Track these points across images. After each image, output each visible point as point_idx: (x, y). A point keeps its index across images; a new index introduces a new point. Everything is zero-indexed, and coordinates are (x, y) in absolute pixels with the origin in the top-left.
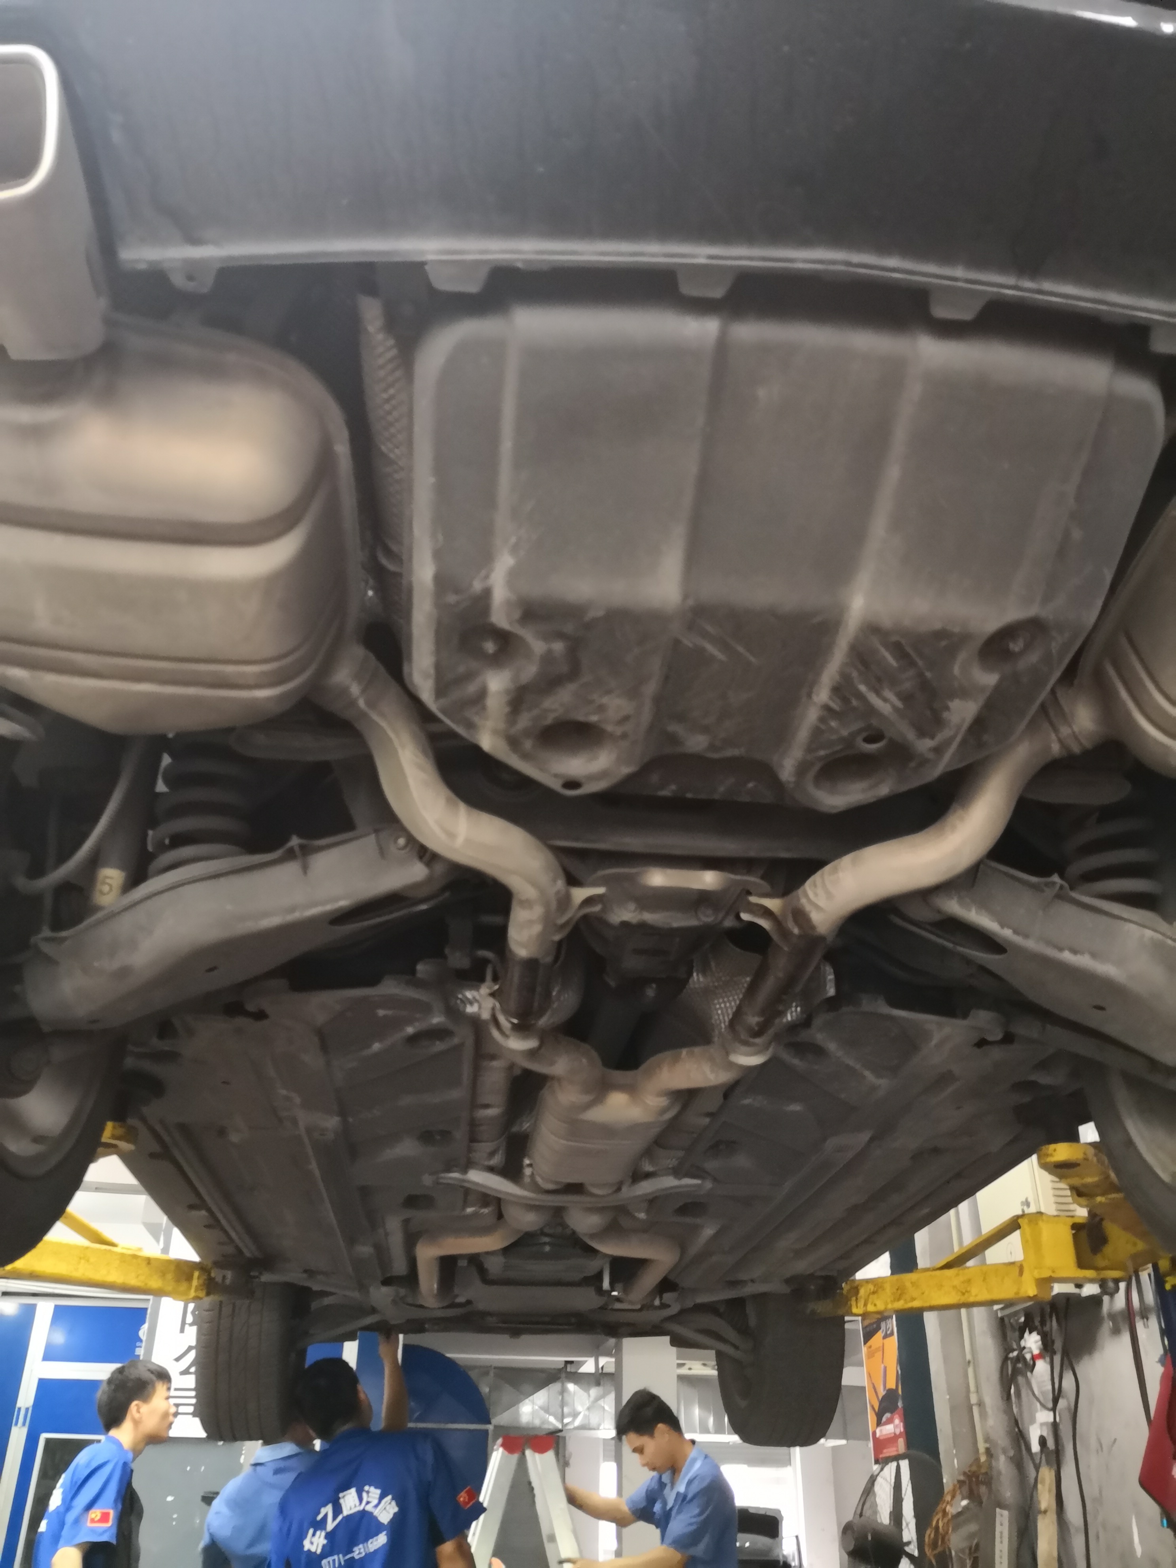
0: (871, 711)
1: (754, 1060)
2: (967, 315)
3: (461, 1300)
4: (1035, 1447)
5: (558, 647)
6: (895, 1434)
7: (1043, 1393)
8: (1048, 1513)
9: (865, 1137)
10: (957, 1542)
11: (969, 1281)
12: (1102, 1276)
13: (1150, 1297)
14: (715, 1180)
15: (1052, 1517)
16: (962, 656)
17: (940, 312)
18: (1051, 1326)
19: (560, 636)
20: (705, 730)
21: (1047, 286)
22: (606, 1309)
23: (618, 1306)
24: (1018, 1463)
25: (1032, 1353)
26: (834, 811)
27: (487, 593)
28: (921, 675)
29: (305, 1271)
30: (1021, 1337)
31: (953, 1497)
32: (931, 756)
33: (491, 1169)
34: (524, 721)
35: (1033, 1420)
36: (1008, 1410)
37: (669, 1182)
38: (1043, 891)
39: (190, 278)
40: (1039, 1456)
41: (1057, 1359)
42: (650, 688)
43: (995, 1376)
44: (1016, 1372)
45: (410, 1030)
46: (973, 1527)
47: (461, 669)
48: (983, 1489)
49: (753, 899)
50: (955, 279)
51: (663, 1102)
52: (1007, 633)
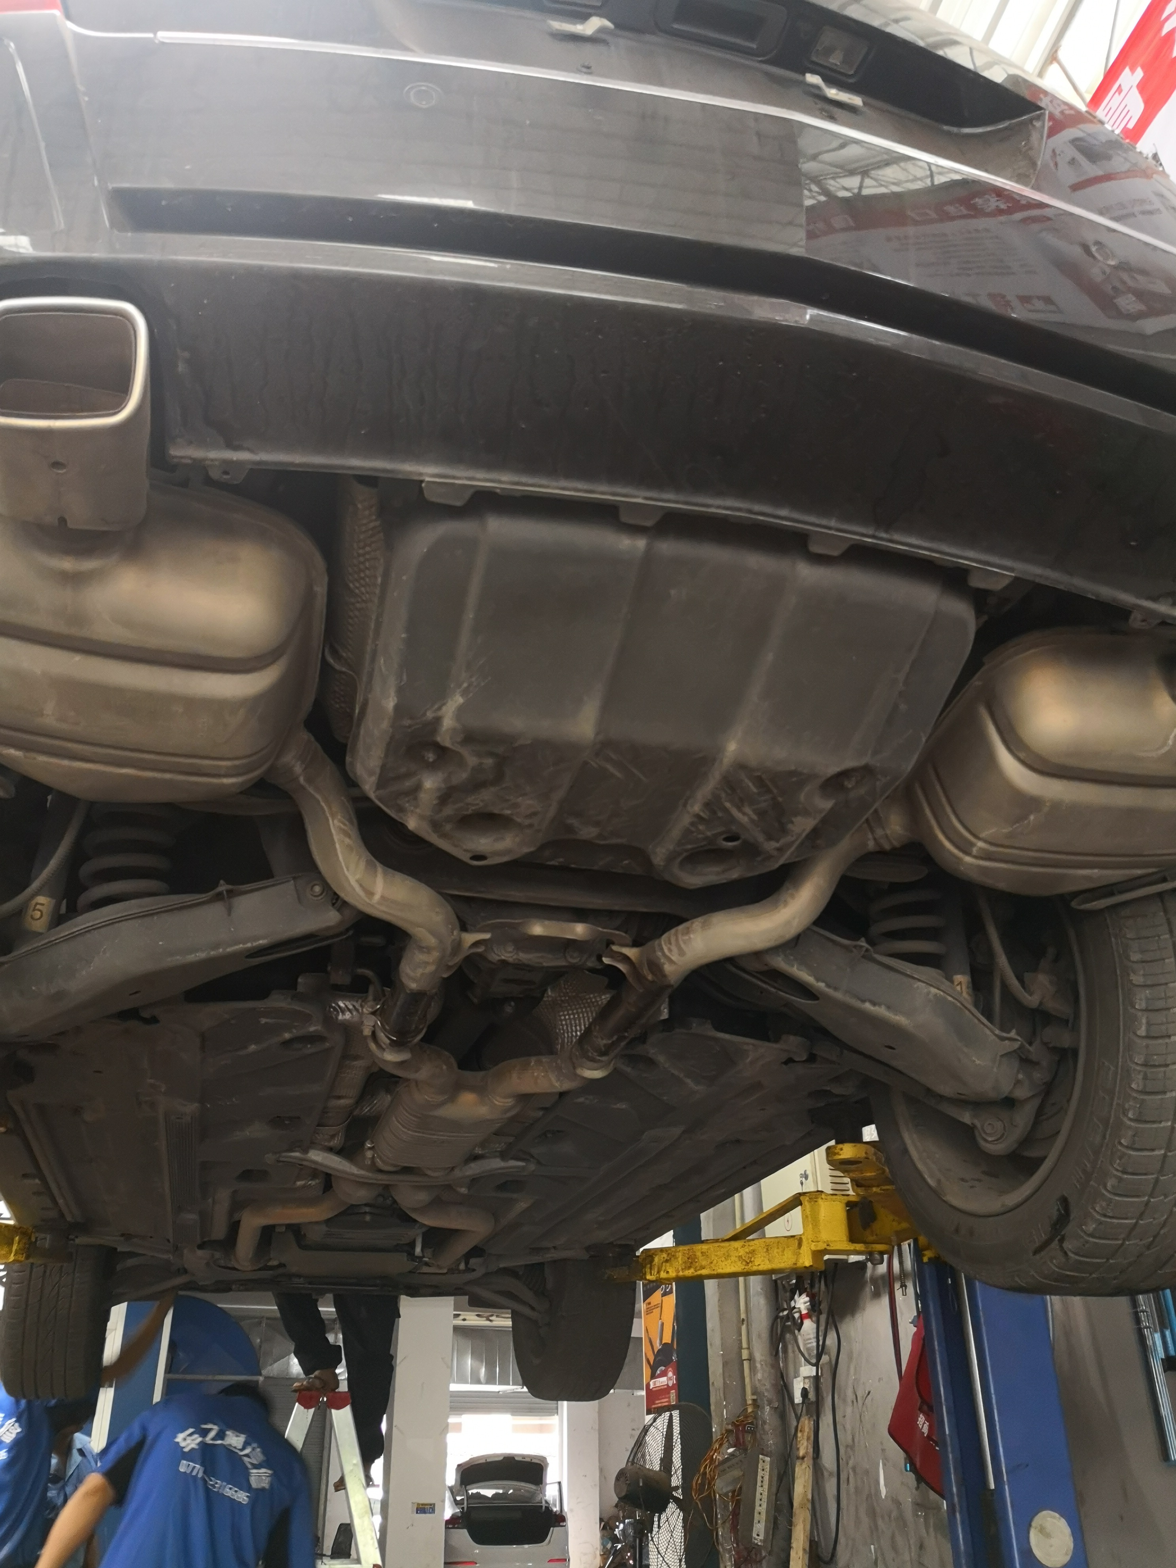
0: (733, 820)
1: (597, 1074)
2: (836, 553)
3: (275, 1263)
4: (798, 1399)
5: (489, 762)
6: (667, 1385)
7: (808, 1349)
8: (806, 1459)
9: (677, 1131)
10: (721, 1486)
11: (753, 1252)
12: (870, 1249)
13: (908, 1264)
14: (539, 1163)
15: (808, 1461)
16: (807, 788)
17: (815, 549)
18: (820, 1288)
19: (491, 754)
20: (597, 824)
21: (897, 537)
22: (415, 1273)
23: (425, 1269)
24: (782, 1416)
25: (800, 1312)
26: (692, 887)
27: (438, 720)
28: (774, 798)
29: (123, 1235)
30: (792, 1298)
31: (721, 1445)
32: (775, 853)
33: (330, 1150)
34: (449, 810)
35: (797, 1375)
36: (775, 1365)
37: (496, 1164)
38: (851, 951)
39: (226, 473)
40: (801, 1407)
41: (823, 1318)
42: (559, 795)
43: (765, 1335)
44: (785, 1329)
45: (287, 1036)
46: (737, 1473)
47: (403, 770)
48: (748, 1437)
49: (615, 948)
50: (830, 528)
51: (510, 1102)
52: (844, 774)
